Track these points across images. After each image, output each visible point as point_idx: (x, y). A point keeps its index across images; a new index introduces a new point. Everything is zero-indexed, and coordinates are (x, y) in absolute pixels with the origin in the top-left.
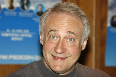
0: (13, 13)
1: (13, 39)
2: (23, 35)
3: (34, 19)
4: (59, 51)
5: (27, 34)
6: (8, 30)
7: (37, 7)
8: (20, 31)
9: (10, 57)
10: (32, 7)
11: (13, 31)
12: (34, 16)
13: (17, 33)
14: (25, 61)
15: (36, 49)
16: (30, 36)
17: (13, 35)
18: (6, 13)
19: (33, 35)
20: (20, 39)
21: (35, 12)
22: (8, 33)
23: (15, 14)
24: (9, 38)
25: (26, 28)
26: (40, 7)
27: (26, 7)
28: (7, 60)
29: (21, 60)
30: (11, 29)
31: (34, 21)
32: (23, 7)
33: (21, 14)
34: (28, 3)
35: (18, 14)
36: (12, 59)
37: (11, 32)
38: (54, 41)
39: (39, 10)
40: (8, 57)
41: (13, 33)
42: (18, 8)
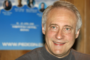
0: (21, 10)
1: (21, 30)
2: (29, 27)
3: (38, 14)
4: (59, 37)
5: (32, 26)
6: (18, 23)
7: (40, 5)
8: (27, 24)
9: (20, 44)
10: (37, 5)
11: (22, 23)
12: (38, 12)
13: (25, 25)
14: (31, 47)
15: (39, 38)
16: (35, 27)
17: (21, 27)
18: (16, 10)
19: (37, 27)
20: (27, 30)
21: (39, 9)
22: (17, 25)
23: (23, 10)
24: (19, 29)
25: (32, 22)
26: (43, 5)
27: (31, 5)
28: (17, 47)
29: (28, 47)
30: (20, 23)
31: (38, 16)
32: (29, 5)
33: (28, 10)
34: (33, 2)
35: (25, 11)
36: (20, 46)
37: (20, 25)
38: (55, 30)
39: (42, 7)
40: (18, 44)
41: (22, 25)
42: (25, 6)
